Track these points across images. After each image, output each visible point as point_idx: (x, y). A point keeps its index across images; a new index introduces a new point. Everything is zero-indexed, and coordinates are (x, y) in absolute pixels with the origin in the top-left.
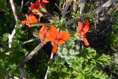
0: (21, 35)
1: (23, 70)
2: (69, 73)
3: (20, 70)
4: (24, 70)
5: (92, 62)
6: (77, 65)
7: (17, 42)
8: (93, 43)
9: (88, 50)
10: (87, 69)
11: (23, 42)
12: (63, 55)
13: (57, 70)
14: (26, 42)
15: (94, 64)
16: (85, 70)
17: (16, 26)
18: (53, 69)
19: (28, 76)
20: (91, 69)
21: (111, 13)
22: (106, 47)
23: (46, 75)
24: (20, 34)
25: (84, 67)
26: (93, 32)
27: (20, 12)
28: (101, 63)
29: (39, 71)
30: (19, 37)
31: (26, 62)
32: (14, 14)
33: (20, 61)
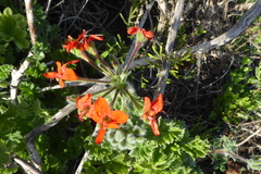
0: (39, 72)
1: (35, 147)
2: (128, 164)
3: (30, 146)
4: (38, 147)
5: (173, 149)
6: (143, 153)
7: (28, 87)
8: (189, 103)
9: (168, 127)
10: (161, 162)
11: (42, 87)
12: (115, 142)
13: (105, 158)
14: (47, 88)
15: (176, 153)
16: (157, 164)
17: (30, 54)
18: (96, 156)
19: (43, 159)
20: (169, 164)
21: (233, 49)
22: (213, 115)
23: (82, 163)
24: (38, 68)
25: (156, 157)
26: (193, 79)
27: (41, 21)
28: (191, 154)
29: (68, 152)
30: (35, 75)
31: (44, 132)
32: (31, 29)
33: (31, 129)
